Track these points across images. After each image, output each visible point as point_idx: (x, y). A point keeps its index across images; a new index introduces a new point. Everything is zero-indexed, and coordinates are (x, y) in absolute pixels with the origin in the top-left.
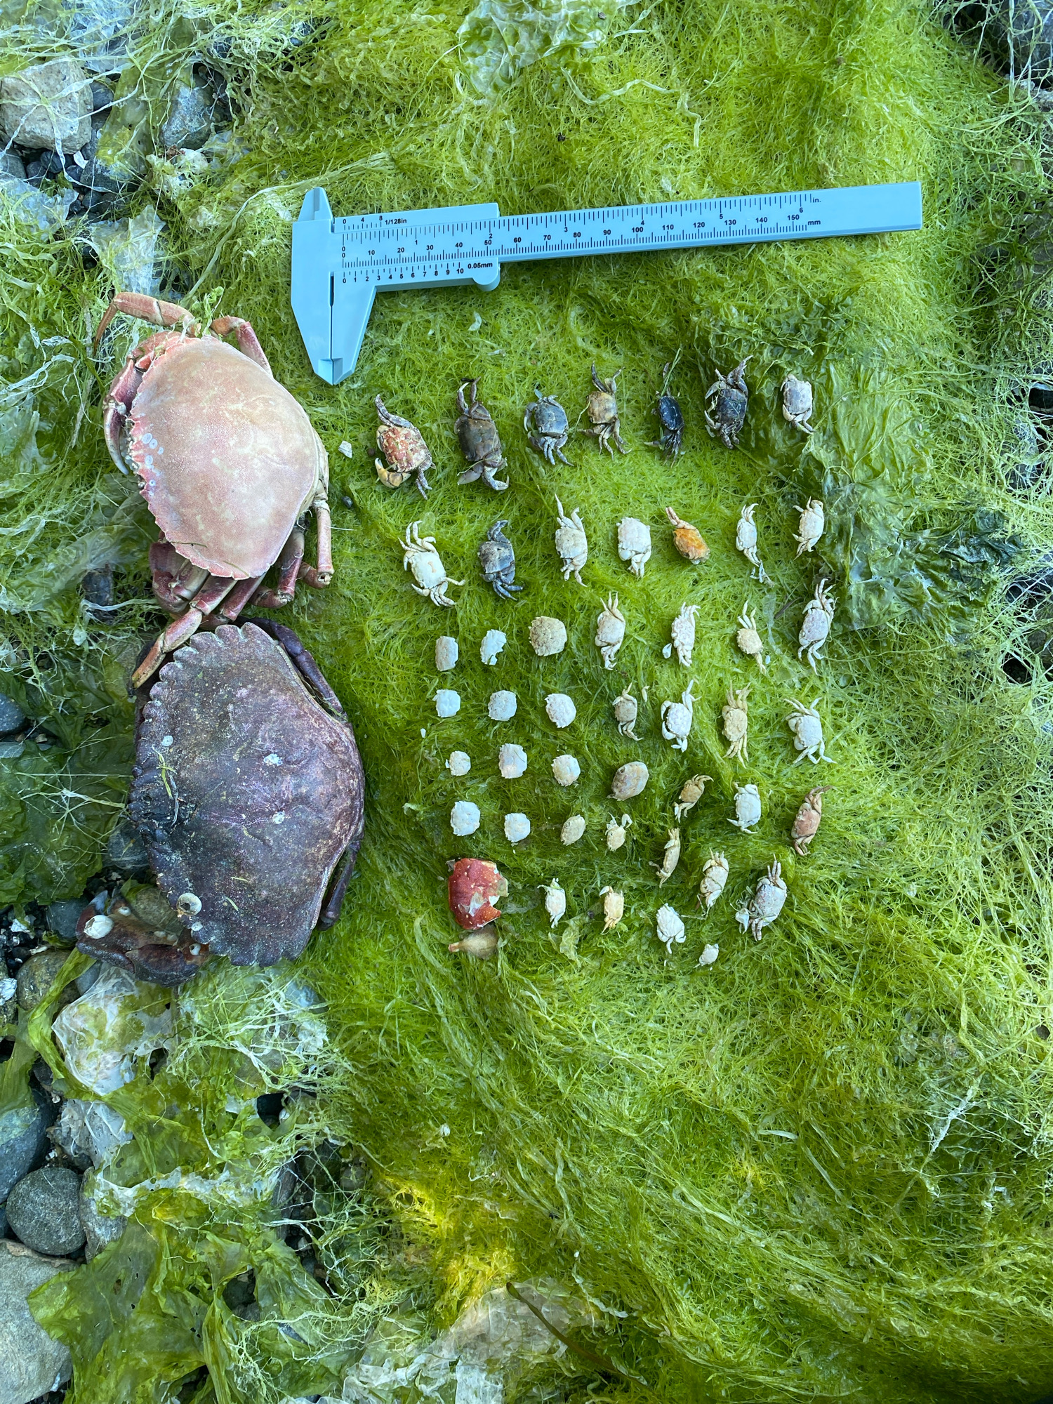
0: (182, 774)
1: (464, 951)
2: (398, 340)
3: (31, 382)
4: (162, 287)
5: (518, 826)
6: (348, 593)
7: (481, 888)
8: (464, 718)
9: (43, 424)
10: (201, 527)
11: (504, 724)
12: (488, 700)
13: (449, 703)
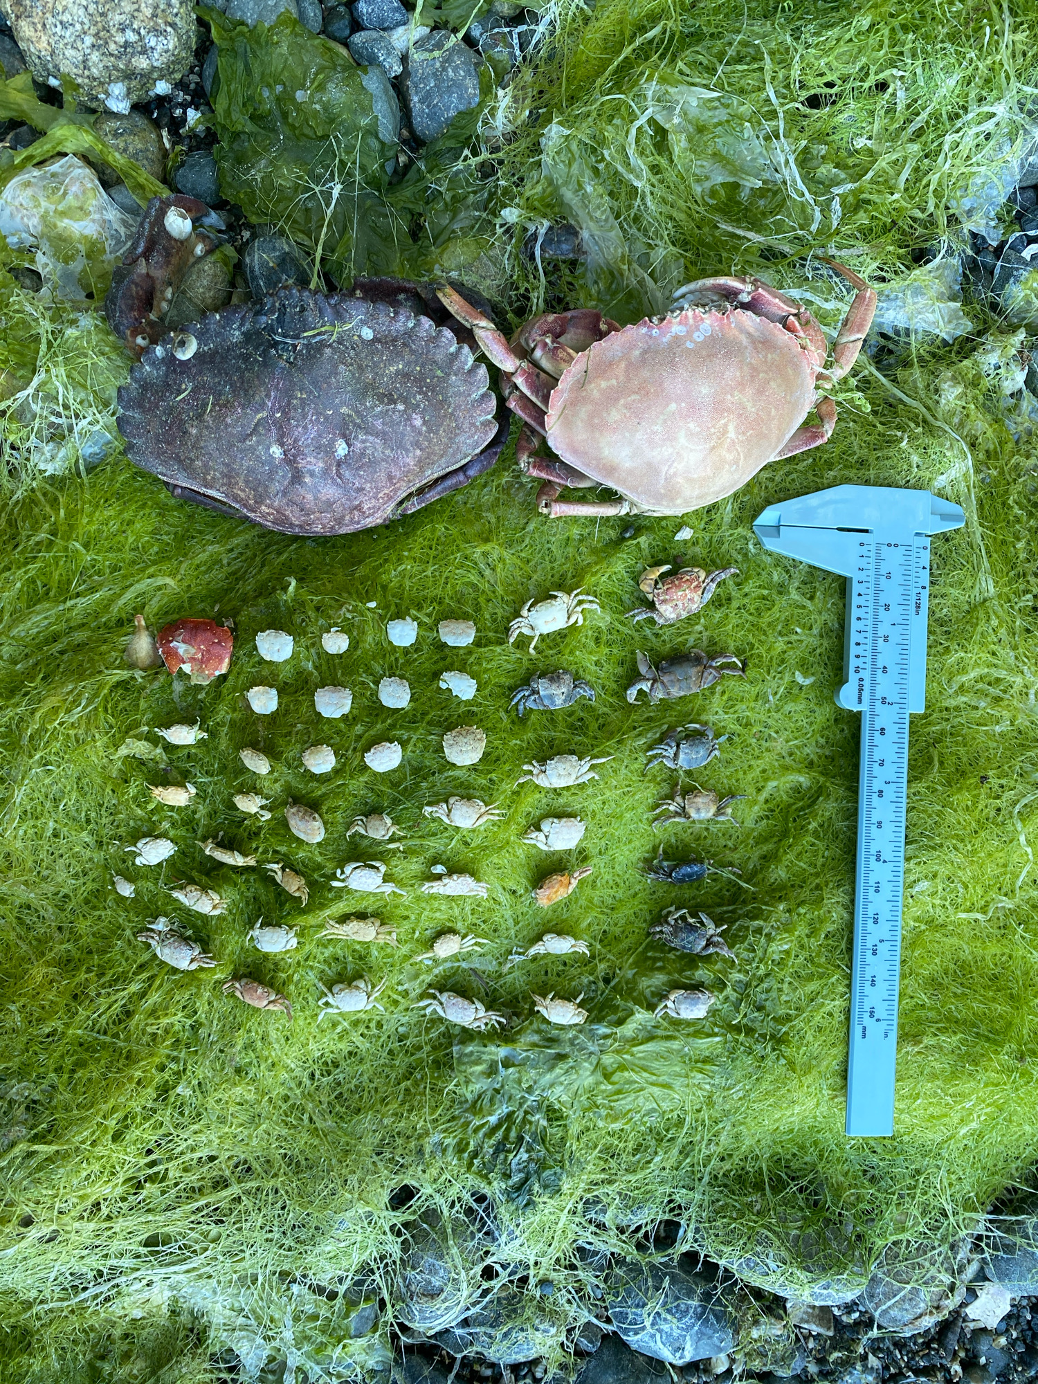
0: (328, 351)
1: (135, 631)
2: (795, 595)
3: (794, 181)
4: (884, 336)
5: (264, 701)
6: (531, 527)
7: (200, 656)
8: (386, 649)
9: (747, 191)
10: (604, 384)
11: (375, 694)
12: (402, 677)
13: (403, 634)
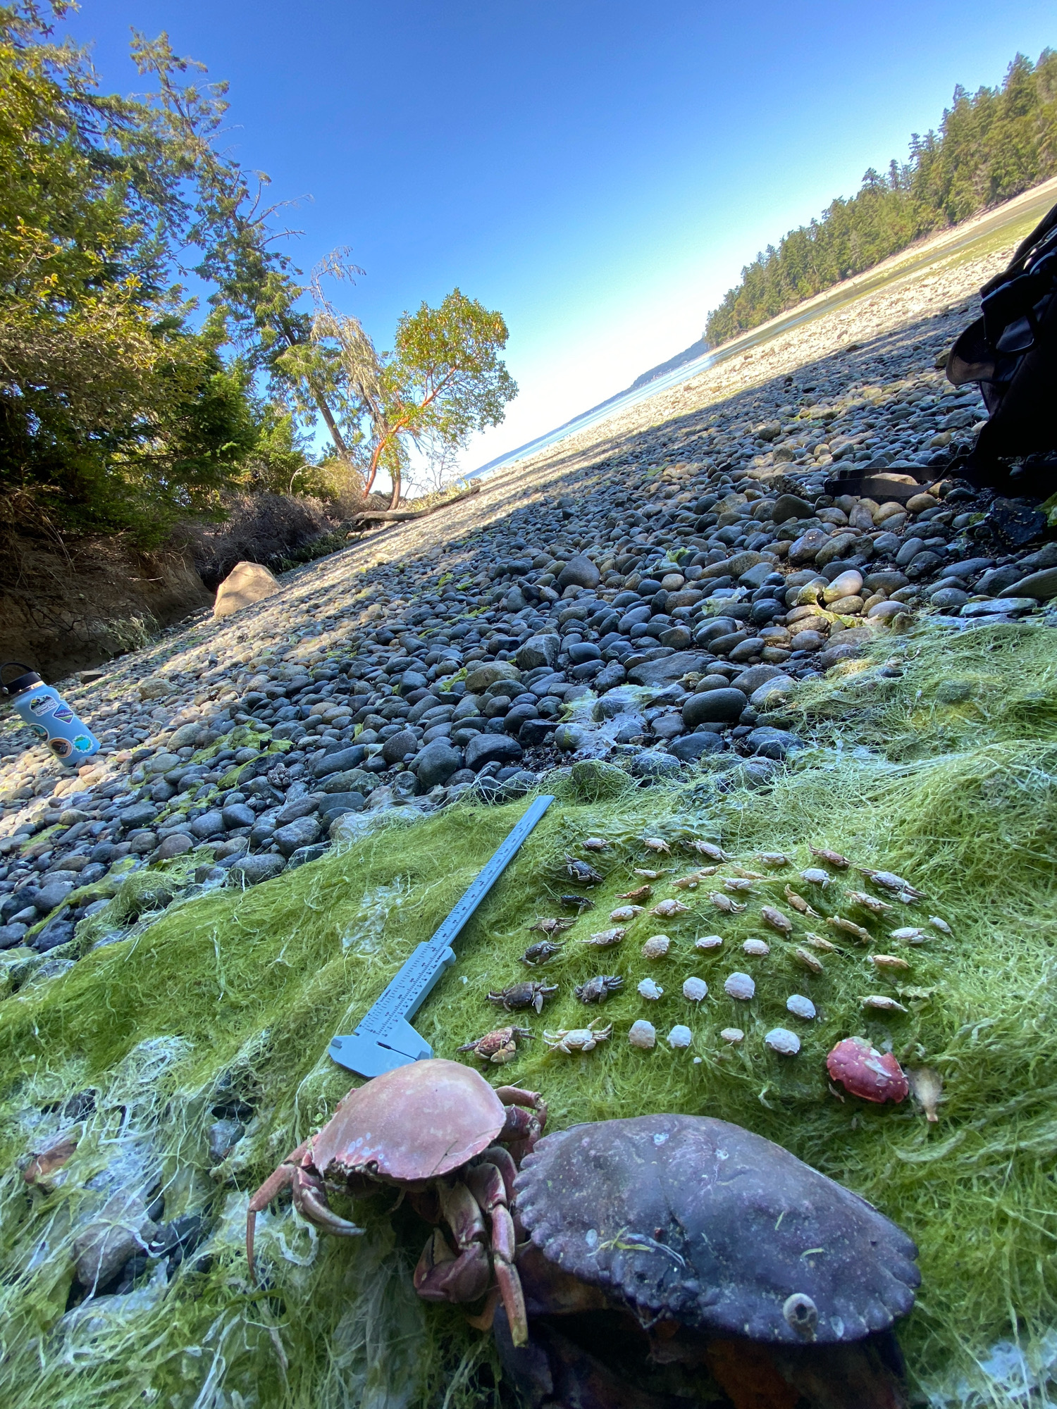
1: (936, 1107)
3: (213, 1378)
7: (860, 1058)
9: (248, 1399)
10: (440, 1134)
12: (688, 1000)
13: (680, 1034)
